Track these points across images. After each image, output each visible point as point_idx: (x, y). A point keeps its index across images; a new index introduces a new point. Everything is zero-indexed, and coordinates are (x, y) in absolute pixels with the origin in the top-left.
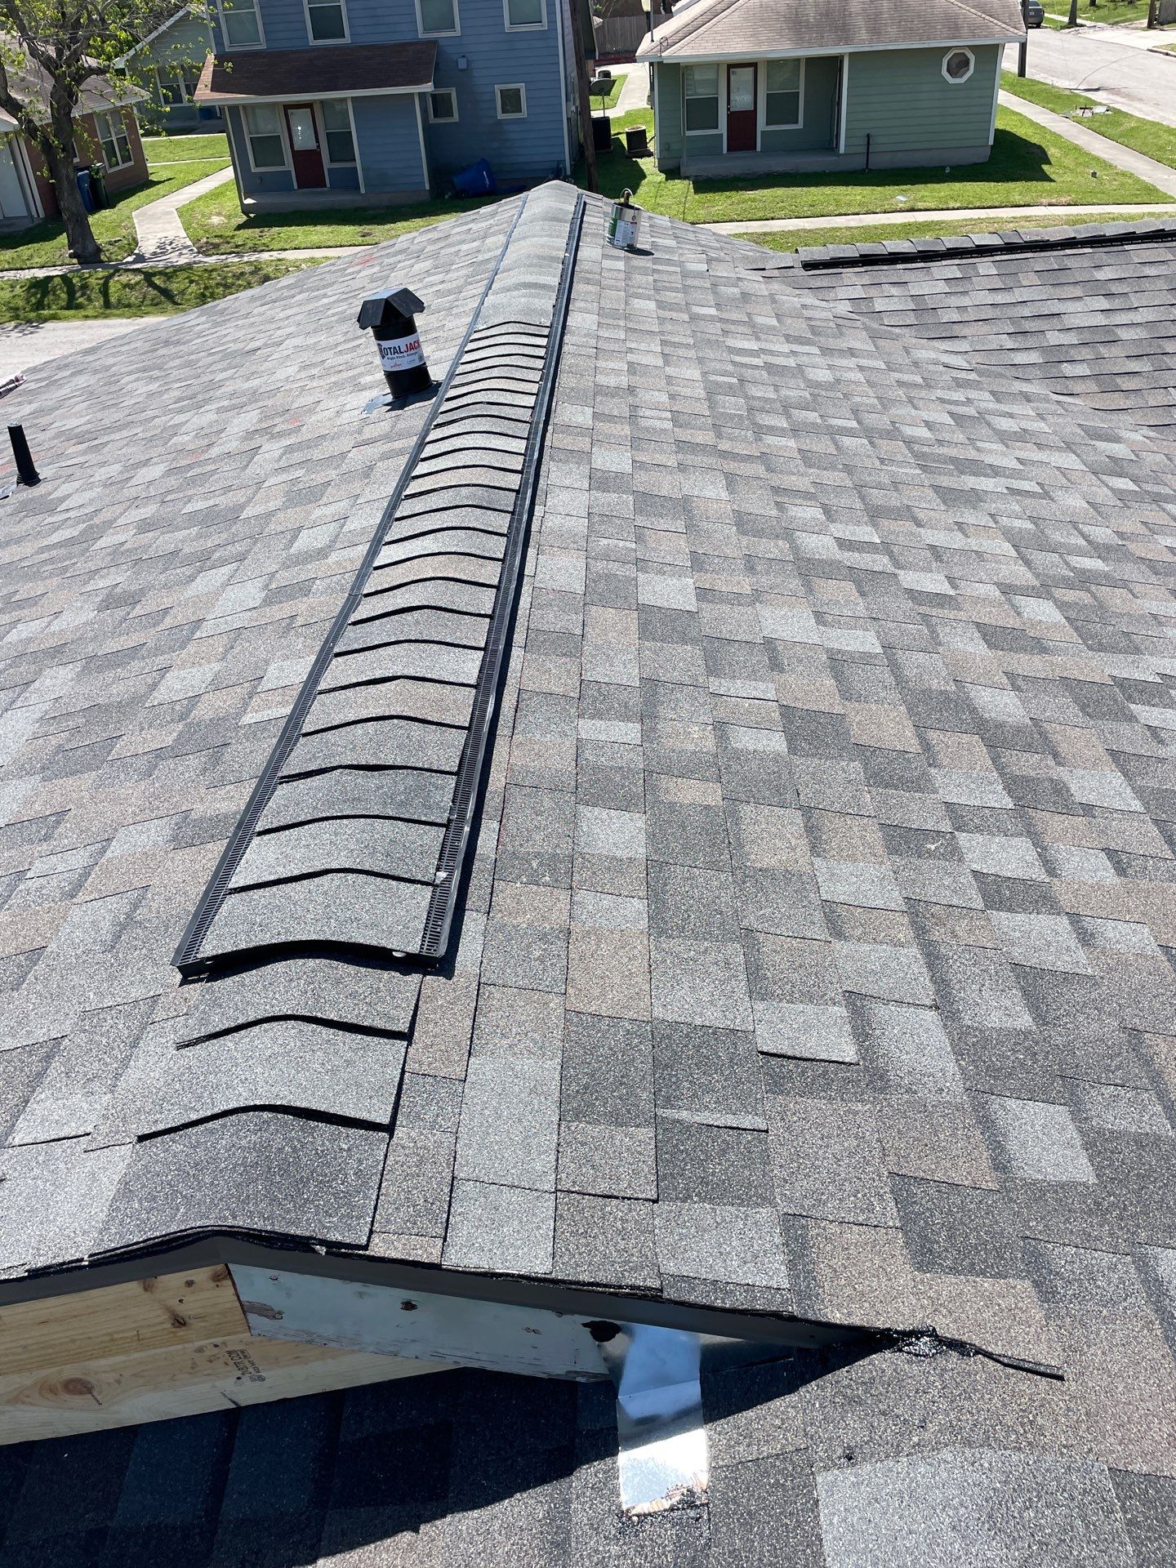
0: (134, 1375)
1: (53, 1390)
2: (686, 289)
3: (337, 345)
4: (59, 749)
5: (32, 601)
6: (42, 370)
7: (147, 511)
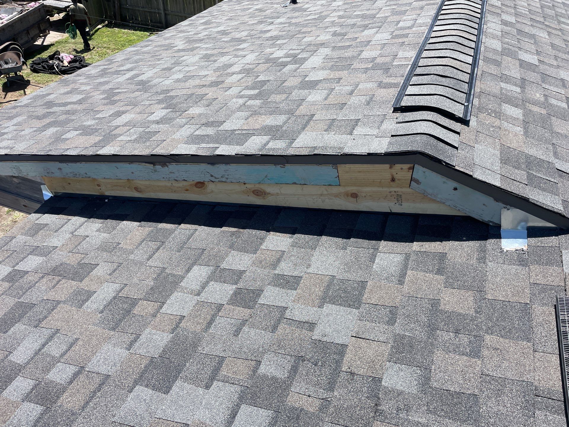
0: (370, 195)
1: (348, 195)
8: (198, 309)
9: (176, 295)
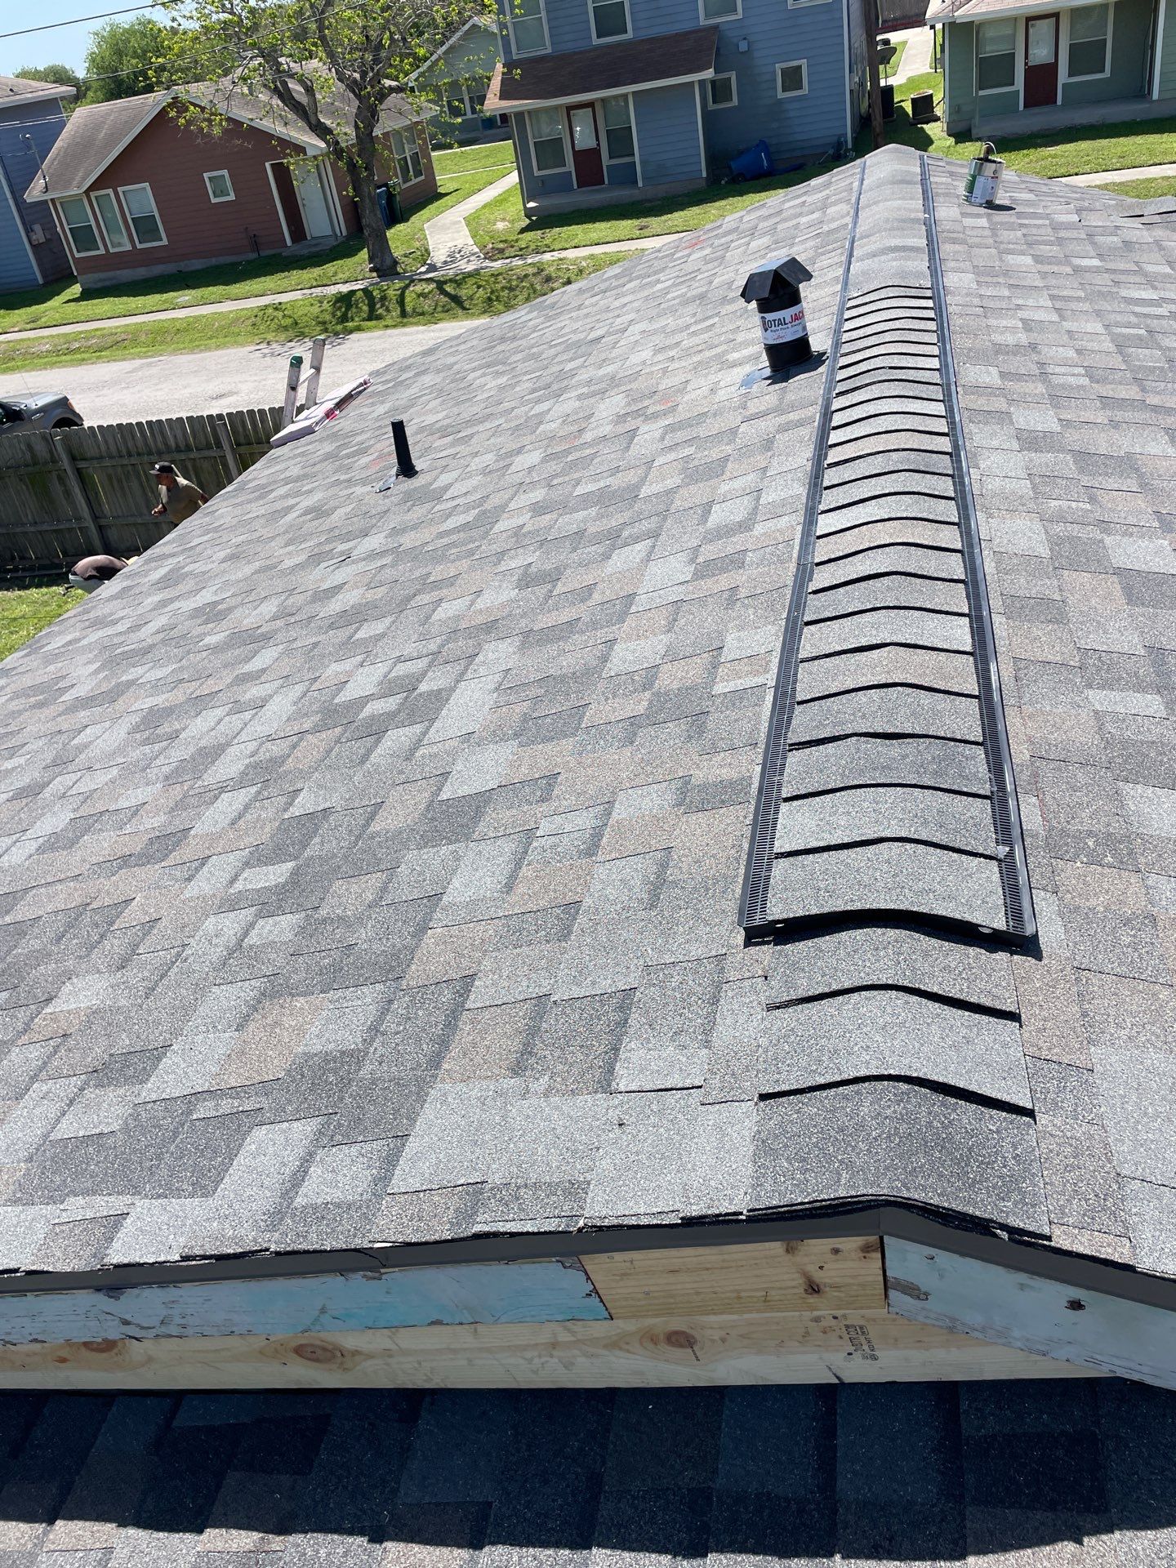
0: (741, 1336)
1: (654, 1340)
2: (1060, 241)
3: (688, 327)
4: (525, 718)
5: (451, 581)
6: (385, 372)
7: (538, 495)
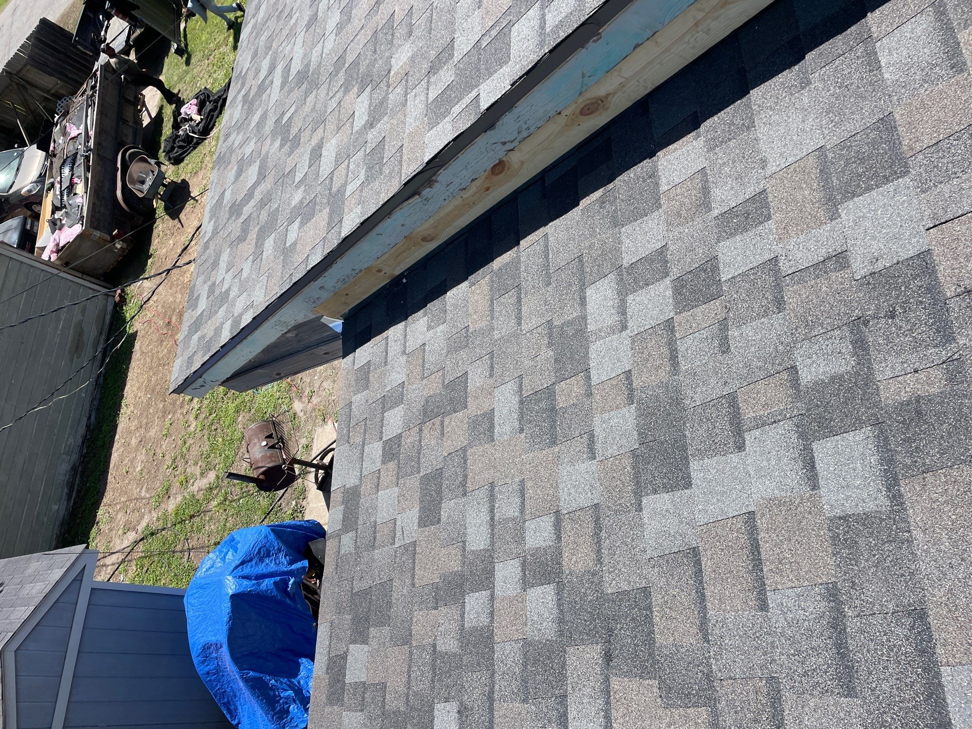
8: (640, 347)
9: (596, 349)
